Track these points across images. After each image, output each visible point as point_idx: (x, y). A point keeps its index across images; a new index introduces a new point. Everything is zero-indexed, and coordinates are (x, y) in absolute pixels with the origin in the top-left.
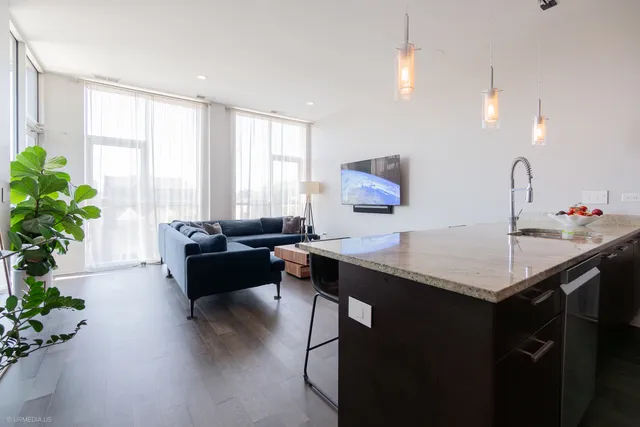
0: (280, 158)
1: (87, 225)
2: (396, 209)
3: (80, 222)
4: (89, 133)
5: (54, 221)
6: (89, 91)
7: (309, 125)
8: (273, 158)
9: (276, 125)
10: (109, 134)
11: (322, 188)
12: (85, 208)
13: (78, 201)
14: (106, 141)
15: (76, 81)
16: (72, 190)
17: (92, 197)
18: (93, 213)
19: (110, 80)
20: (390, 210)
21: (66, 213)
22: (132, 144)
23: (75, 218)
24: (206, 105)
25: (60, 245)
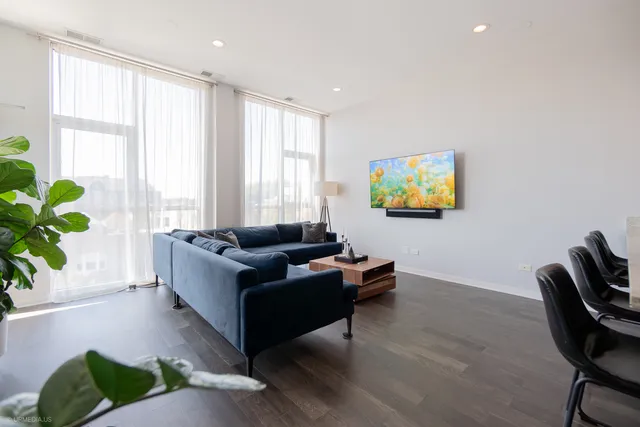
0: (293, 154)
1: (68, 241)
2: (445, 214)
3: (55, 237)
4: (56, 111)
5: (13, 238)
6: (56, 55)
7: (323, 117)
8: (286, 154)
9: (289, 115)
10: (86, 115)
11: (340, 190)
12: (65, 216)
13: (54, 205)
14: (79, 124)
15: (39, 38)
16: (42, 189)
17: (75, 198)
18: (79, 223)
19: (89, 40)
20: (437, 214)
21: (34, 223)
22: (118, 130)
23: (48, 231)
24: (212, 85)
25: (20, 273)
